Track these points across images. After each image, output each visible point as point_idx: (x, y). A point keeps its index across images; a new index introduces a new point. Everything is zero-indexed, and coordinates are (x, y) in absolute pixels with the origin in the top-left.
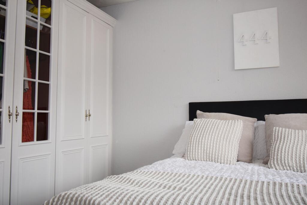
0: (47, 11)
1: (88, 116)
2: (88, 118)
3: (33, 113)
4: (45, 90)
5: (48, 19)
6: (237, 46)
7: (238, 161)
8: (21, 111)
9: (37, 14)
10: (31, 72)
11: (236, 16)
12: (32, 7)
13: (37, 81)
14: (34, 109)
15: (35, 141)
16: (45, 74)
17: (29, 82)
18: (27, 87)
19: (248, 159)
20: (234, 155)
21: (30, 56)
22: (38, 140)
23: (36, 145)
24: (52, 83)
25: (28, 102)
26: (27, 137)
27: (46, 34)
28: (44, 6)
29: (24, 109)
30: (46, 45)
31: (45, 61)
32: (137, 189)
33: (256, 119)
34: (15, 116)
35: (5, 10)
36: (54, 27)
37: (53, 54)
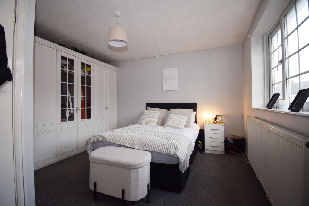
0: (89, 69)
1: (107, 108)
2: (106, 109)
3: (85, 109)
4: (89, 100)
5: (89, 73)
6: (164, 81)
7: (157, 125)
8: (80, 108)
9: (85, 70)
10: (83, 94)
11: (164, 70)
12: (83, 68)
13: (86, 97)
14: (85, 107)
15: (86, 119)
16: (89, 94)
17: (83, 97)
18: (82, 99)
19: (161, 124)
20: (156, 123)
21: (83, 88)
22: (87, 118)
23: (86, 120)
24: (92, 97)
25: (83, 105)
26: (83, 117)
27: (89, 78)
28: (87, 67)
29: (82, 107)
30: (89, 83)
31: (89, 89)
32: (116, 133)
33: (167, 110)
34: (78, 111)
35: (73, 72)
36: (92, 76)
37: (92, 86)
